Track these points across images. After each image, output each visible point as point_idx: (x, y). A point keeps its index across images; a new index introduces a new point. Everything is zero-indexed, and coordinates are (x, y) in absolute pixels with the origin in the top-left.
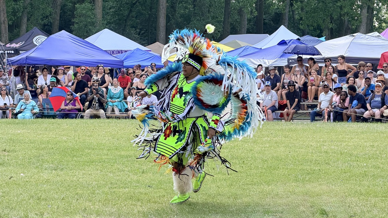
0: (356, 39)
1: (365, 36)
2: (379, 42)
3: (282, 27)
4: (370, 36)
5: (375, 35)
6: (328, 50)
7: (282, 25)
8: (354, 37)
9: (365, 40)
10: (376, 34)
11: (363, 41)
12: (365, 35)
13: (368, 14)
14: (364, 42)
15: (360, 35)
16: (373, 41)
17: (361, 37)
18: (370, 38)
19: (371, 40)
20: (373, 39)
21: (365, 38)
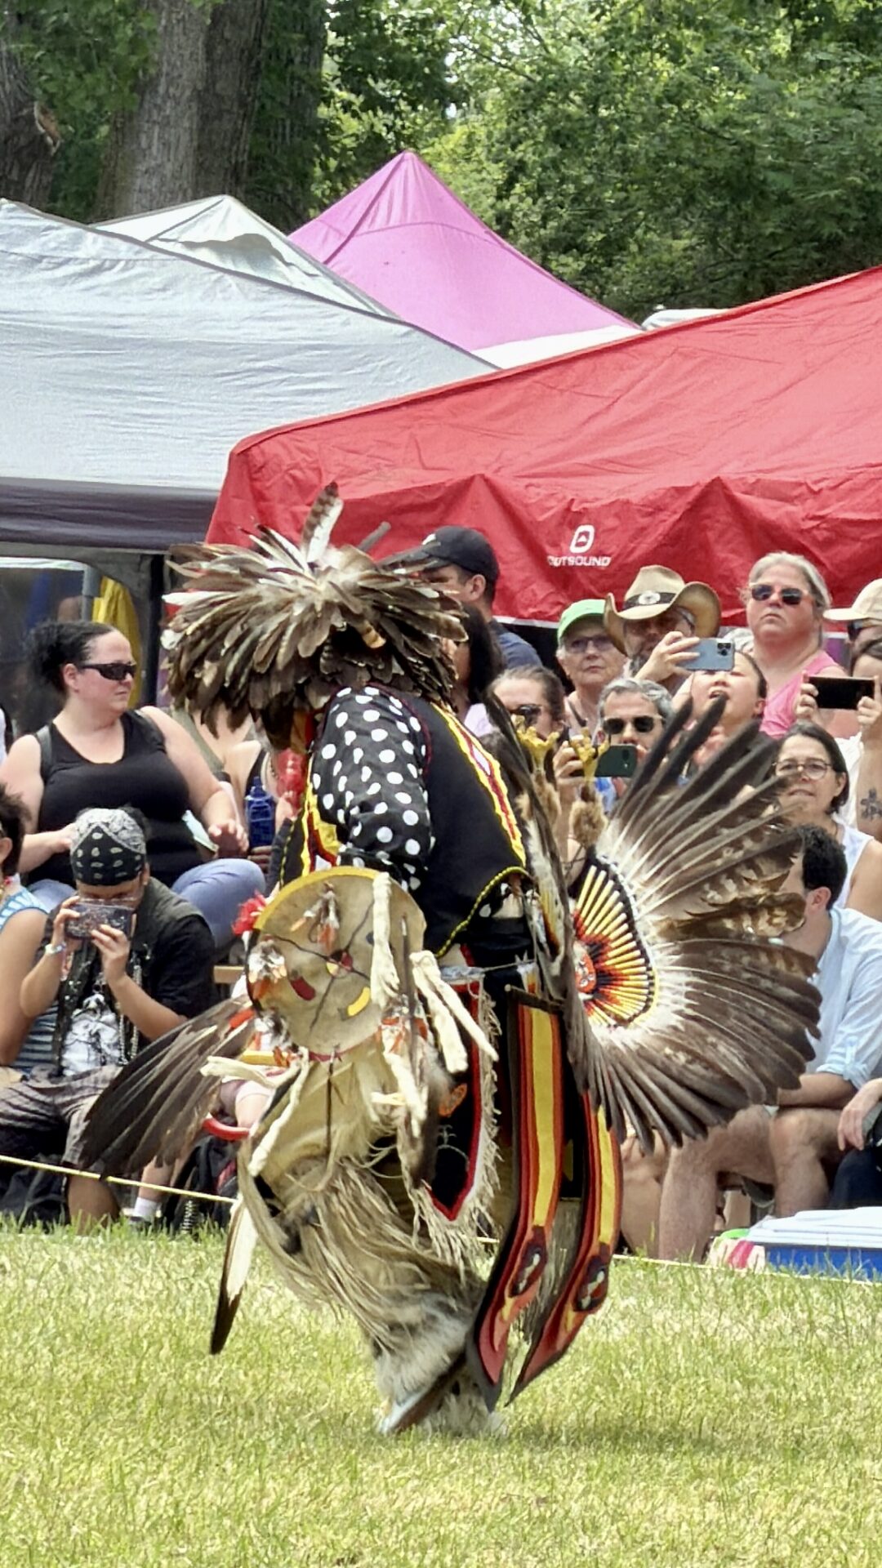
9: (65, 280)
11: (50, 290)
12: (69, 231)
14: (59, 304)
15: (12, 222)
16: (162, 295)
17: (30, 248)
18: (124, 270)
19: (135, 286)
20: (156, 281)
21: (67, 261)
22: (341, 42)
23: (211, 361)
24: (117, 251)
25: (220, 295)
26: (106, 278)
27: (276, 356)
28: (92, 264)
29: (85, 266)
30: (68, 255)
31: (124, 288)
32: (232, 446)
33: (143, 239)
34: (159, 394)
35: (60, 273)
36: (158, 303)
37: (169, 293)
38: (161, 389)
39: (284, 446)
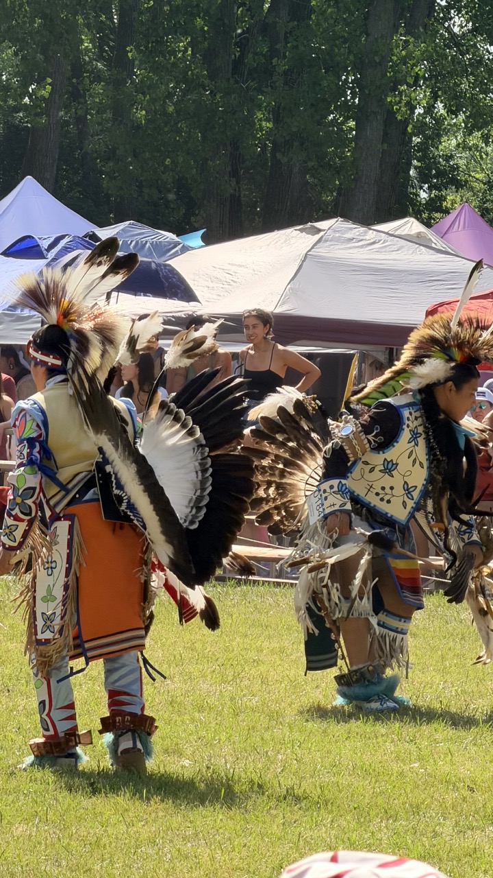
0: (328, 243)
1: (366, 232)
2: (422, 258)
3: (29, 185)
4: (387, 233)
5: (405, 231)
6: (211, 285)
7: (29, 179)
8: (317, 237)
9: (362, 247)
10: (411, 226)
11: (356, 250)
12: (362, 229)
13: (385, 146)
14: (359, 255)
15: (342, 226)
16: (397, 252)
17: (349, 235)
18: (383, 243)
19: (388, 249)
20: (395, 247)
21: (362, 240)
22: (419, 164)
23: (416, 277)
24: (381, 236)
25: (418, 253)
26: (376, 246)
27: (438, 276)
28: (372, 241)
29: (369, 242)
30: (362, 238)
31: (384, 250)
32: (427, 308)
33: (387, 231)
34: (397, 289)
35: (361, 243)
36: (394, 255)
37: (399, 252)
38: (397, 287)
39: (446, 308)
